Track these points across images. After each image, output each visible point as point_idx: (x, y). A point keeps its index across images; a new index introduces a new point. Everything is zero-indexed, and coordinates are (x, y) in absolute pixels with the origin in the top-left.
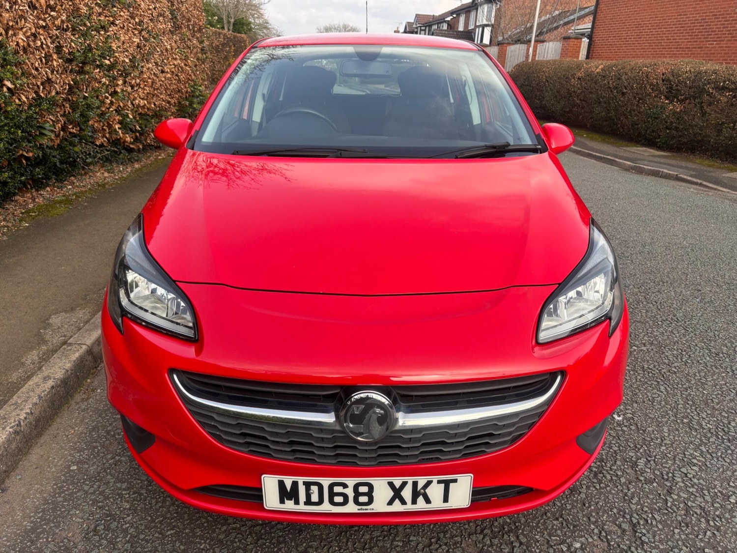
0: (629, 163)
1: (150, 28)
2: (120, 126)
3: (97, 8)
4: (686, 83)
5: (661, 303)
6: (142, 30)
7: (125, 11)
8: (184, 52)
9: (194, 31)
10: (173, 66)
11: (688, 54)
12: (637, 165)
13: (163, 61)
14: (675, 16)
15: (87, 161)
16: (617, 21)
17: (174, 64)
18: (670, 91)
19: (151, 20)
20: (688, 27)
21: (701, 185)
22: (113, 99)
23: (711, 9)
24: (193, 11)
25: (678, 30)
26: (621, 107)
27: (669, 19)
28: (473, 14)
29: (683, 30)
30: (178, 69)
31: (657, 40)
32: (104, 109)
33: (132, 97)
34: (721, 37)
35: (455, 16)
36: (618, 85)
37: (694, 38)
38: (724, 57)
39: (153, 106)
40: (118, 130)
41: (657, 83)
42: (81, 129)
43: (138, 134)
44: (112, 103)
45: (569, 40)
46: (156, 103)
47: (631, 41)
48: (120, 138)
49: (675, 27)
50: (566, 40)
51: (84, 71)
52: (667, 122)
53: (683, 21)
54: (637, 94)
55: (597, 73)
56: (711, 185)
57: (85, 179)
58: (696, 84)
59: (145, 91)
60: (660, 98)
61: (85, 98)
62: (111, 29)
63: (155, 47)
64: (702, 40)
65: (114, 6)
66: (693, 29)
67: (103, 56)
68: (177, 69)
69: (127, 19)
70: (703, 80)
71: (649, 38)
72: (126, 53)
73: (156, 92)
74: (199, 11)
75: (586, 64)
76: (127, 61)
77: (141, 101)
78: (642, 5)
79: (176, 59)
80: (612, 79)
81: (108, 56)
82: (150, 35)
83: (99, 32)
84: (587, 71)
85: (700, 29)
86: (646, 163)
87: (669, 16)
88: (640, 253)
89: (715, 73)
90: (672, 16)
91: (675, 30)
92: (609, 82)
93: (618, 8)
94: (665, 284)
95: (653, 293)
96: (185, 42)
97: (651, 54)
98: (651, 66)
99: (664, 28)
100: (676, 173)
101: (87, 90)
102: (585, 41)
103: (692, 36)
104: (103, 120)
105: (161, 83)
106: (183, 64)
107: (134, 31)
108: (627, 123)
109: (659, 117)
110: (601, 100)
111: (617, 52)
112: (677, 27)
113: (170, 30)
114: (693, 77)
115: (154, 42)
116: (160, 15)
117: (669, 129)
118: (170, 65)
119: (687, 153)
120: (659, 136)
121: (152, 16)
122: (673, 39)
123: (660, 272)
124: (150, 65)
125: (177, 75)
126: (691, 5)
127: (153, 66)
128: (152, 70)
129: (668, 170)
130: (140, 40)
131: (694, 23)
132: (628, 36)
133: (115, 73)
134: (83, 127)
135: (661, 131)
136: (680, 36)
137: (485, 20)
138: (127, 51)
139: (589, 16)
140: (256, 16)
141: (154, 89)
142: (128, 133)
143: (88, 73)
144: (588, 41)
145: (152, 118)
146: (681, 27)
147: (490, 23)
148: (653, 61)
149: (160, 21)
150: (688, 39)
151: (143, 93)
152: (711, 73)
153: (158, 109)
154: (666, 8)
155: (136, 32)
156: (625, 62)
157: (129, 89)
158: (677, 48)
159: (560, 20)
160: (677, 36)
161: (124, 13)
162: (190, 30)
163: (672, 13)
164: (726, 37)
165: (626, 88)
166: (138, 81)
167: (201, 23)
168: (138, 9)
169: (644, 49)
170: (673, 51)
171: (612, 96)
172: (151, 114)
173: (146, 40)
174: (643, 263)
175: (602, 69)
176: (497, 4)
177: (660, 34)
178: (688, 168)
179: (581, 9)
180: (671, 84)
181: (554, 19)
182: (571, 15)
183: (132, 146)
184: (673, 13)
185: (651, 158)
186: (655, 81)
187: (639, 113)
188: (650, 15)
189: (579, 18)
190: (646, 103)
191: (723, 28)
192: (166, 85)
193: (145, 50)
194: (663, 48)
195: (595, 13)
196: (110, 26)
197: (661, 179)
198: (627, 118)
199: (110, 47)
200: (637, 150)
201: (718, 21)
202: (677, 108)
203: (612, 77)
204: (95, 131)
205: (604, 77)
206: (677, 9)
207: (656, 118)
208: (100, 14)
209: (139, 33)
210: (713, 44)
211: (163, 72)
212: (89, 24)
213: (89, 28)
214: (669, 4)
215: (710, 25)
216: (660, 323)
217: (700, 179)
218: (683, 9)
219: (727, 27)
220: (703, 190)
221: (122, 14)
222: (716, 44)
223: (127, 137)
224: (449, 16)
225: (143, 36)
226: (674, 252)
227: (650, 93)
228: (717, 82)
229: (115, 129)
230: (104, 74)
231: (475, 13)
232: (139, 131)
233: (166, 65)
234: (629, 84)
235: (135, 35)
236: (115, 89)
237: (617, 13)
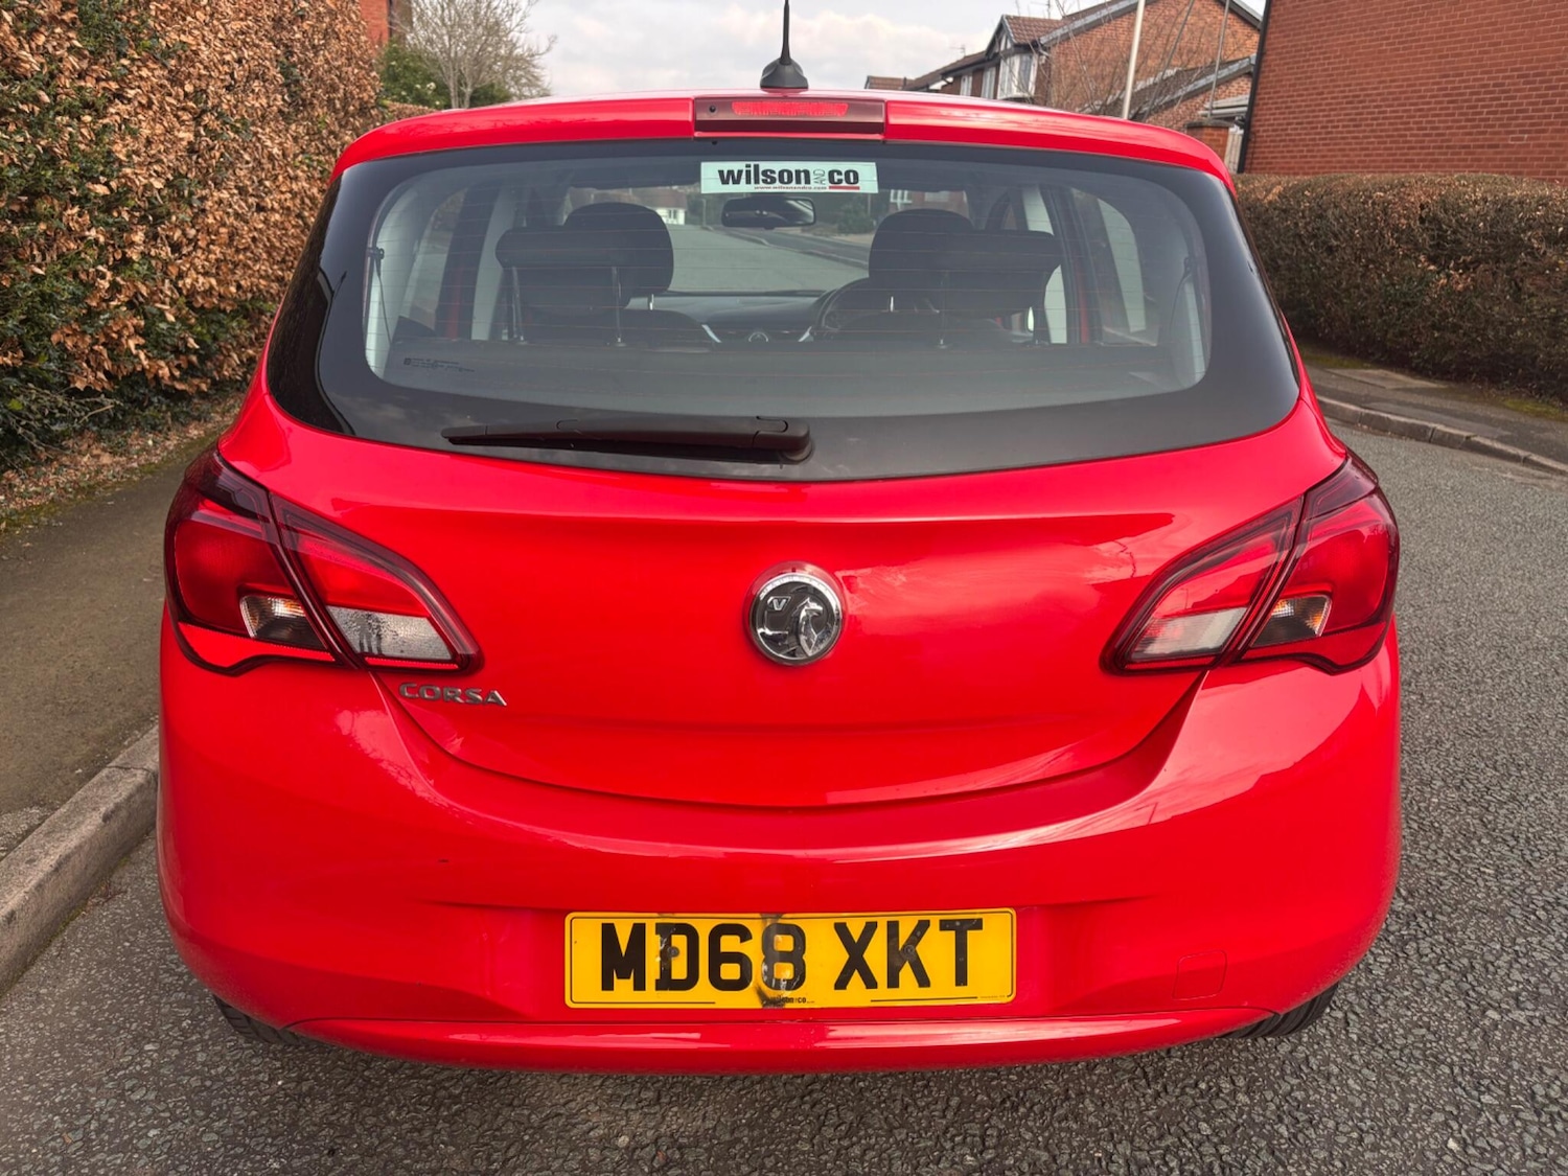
0: (1353, 408)
1: (225, 107)
2: (142, 341)
3: (71, 58)
4: (1475, 226)
5: (1528, 840)
6: (204, 112)
7: (152, 66)
8: (319, 162)
9: (347, 113)
10: (288, 195)
11: (1466, 160)
12: (1373, 412)
13: (261, 182)
14: (1434, 77)
15: (54, 428)
16: (1306, 89)
17: (291, 191)
18: (1438, 244)
19: (228, 88)
20: (1466, 101)
21: (1526, 461)
22: (118, 279)
23: (1515, 63)
24: (345, 69)
25: (1441, 109)
26: (1325, 278)
27: (1421, 85)
28: (989, 77)
29: (1454, 108)
30: (303, 202)
31: (1397, 130)
32: (94, 304)
33: (173, 271)
34: (1540, 124)
35: (950, 80)
36: (1318, 229)
37: (1478, 126)
38: (1548, 166)
39: (233, 289)
40: (134, 352)
41: (1409, 225)
42: (28, 356)
43: (194, 358)
44: (115, 288)
45: (1200, 132)
46: (243, 283)
47: (1338, 132)
48: (143, 369)
49: (1436, 103)
50: (1195, 131)
51: (36, 213)
52: (1432, 314)
53: (1453, 89)
54: (1363, 250)
55: (1270, 202)
56: (1550, 463)
57: (45, 474)
58: (1499, 229)
59: (212, 257)
60: (1418, 261)
61: (36, 278)
62: (112, 110)
63: (237, 152)
64: (1496, 129)
65: (121, 55)
66: (1476, 107)
67: (86, 175)
68: (298, 201)
69: (161, 86)
70: (1516, 221)
71: (1378, 125)
72: (156, 167)
73: (241, 257)
74: (361, 68)
75: (1243, 182)
76: (158, 184)
77: (201, 279)
78: (1360, 54)
79: (296, 178)
80: (1304, 217)
81: (103, 173)
82: (225, 123)
83: (79, 119)
84: (1247, 199)
85: (1491, 106)
86: (1391, 407)
87: (1422, 78)
88: (1437, 671)
89: (1545, 205)
90: (1429, 78)
91: (1435, 109)
92: (1296, 224)
93: (1308, 61)
94: (1524, 772)
95: (1501, 804)
96: (321, 139)
97: (1383, 161)
98: (1392, 188)
99: (1411, 104)
100: (1465, 434)
101: (44, 259)
102: (1236, 132)
103: (1474, 120)
104: (90, 331)
105: (256, 234)
106: (315, 190)
107: (180, 113)
108: (1340, 313)
109: (1415, 304)
110: (1280, 262)
111: (1306, 157)
112: (1441, 102)
113: (280, 111)
114: (1492, 213)
115: (234, 140)
116: (252, 76)
117: (1438, 331)
118: (282, 193)
119: (1482, 382)
120: (1417, 344)
121: (232, 77)
122: (1432, 128)
123: (1500, 730)
124: (225, 195)
125: (299, 216)
126: (1471, 54)
127: (232, 195)
128: (230, 206)
129: (1447, 426)
130: (197, 135)
131: (1478, 93)
132: (1332, 121)
133: (126, 216)
134: (33, 351)
135: (1420, 333)
136: (1446, 121)
137: (1015, 89)
138: (159, 161)
139: (1239, 80)
140: (524, 81)
141: (238, 251)
142: (163, 358)
143: (48, 218)
144: (1242, 132)
145: (233, 318)
146: (1449, 102)
147: (1026, 95)
148: (1395, 178)
149: (253, 91)
150: (1465, 127)
151: (207, 260)
152: (1534, 205)
153: (249, 295)
154: (1415, 60)
155: (186, 116)
156: (1331, 180)
157: (166, 252)
158: (1440, 147)
159: (1178, 87)
160: (1440, 122)
161: (152, 70)
162: (336, 111)
163: (1428, 71)
164: (1551, 124)
165: (1336, 237)
166: (192, 232)
167: (365, 96)
168: (192, 61)
169: (1367, 149)
170: (1433, 154)
171: (1303, 253)
172: (229, 309)
173: (214, 135)
174: (1453, 703)
175: (1280, 195)
176: (1041, 54)
177: (1402, 117)
178: (1491, 419)
179: (1225, 64)
180: (1440, 229)
181: (1165, 85)
182: (1202, 76)
183: (179, 386)
184: (1430, 71)
185: (1400, 396)
186: (1403, 221)
187: (1369, 291)
188: (1379, 76)
189: (1220, 83)
190: (1384, 271)
191: (1545, 103)
192: (269, 240)
193: (211, 158)
194: (1409, 148)
195: (1254, 74)
196: (111, 101)
197: (1430, 446)
198: (1340, 302)
199: (110, 152)
200: (1367, 375)
201: (1531, 90)
202: (1457, 283)
203: (1303, 212)
204: (66, 357)
205: (1285, 211)
206: (1440, 64)
207: (1408, 304)
208: (82, 75)
209: (194, 119)
210: (1521, 139)
211: (260, 208)
212: (46, 99)
213: (46, 109)
214: (1422, 53)
215: (1514, 98)
216: (1542, 913)
217: (1522, 448)
218: (1453, 62)
219: (1553, 102)
220: (1533, 476)
221: (145, 73)
222: (1530, 139)
223: (161, 368)
224: (938, 81)
225: (205, 126)
226: (1520, 665)
227: (1393, 248)
228: (1550, 224)
229: (129, 349)
230: (93, 218)
231: (994, 73)
232: (196, 352)
233: (270, 192)
234: (1344, 228)
235: (182, 123)
236: (124, 254)
237: (1306, 72)
